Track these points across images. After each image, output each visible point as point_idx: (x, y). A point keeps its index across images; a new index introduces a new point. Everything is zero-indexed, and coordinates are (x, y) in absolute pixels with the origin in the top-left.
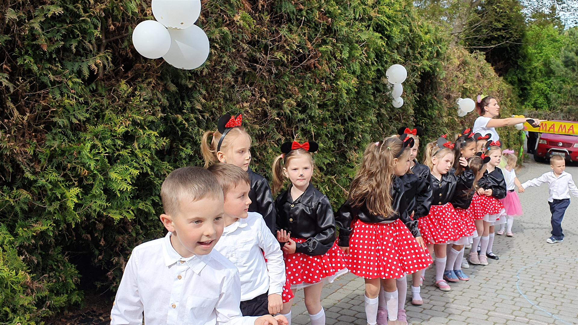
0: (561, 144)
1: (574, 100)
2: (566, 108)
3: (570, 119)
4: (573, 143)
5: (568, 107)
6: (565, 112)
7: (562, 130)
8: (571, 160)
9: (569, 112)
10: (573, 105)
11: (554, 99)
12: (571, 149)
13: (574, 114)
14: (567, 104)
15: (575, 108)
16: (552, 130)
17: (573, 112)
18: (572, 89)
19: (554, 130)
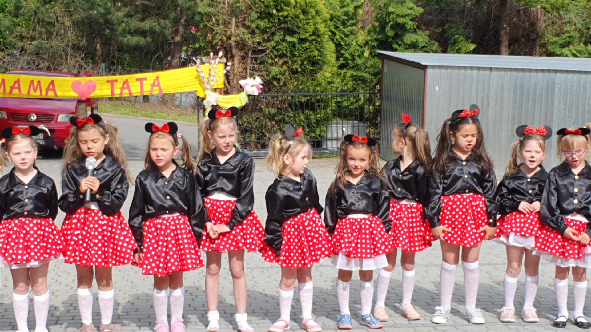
0: (34, 117)
1: (43, 30)
2: (31, 46)
3: (40, 66)
4: (56, 114)
5: (34, 43)
6: (31, 54)
7: (35, 90)
8: (55, 147)
9: (38, 54)
10: (44, 40)
11: (8, 28)
12: (53, 126)
13: (46, 57)
14: (33, 39)
15: (47, 46)
16: (16, 91)
17: (45, 54)
18: (38, 8)
19: (20, 91)
